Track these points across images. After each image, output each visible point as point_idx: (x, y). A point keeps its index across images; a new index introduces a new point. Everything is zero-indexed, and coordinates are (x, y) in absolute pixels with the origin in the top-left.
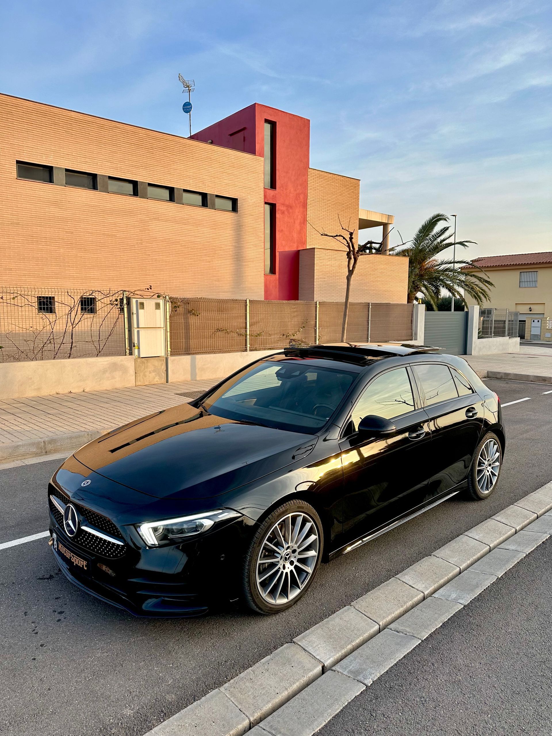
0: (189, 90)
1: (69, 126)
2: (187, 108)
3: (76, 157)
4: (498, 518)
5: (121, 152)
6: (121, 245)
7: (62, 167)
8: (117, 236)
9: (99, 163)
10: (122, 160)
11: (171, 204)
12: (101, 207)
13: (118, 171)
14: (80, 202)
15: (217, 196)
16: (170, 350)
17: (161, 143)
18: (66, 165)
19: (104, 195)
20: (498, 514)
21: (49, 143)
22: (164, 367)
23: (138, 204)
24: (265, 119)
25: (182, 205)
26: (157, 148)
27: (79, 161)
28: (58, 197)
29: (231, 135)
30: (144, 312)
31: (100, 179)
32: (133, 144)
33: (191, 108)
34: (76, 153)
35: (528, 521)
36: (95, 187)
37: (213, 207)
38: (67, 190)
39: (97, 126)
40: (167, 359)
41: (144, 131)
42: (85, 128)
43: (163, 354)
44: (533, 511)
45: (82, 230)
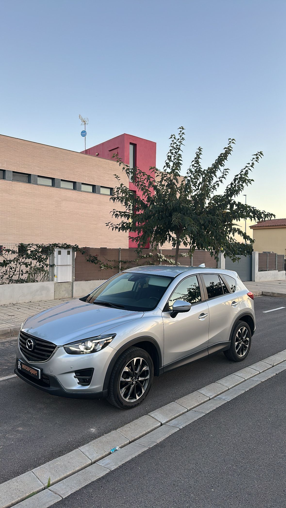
0: (85, 124)
1: (16, 147)
2: (84, 134)
3: (19, 164)
4: (251, 367)
5: (46, 161)
6: (44, 215)
7: (11, 170)
8: (42, 210)
9: (32, 168)
10: (46, 166)
11: (74, 192)
12: (32, 193)
13: (44, 172)
14: (21, 190)
15: (101, 187)
16: (75, 278)
17: (69, 156)
18: (13, 169)
19: (35, 186)
20: (252, 365)
21: (4, 157)
22: (71, 288)
23: (55, 191)
24: (130, 142)
25: (81, 192)
26: (67, 159)
27: (20, 167)
28: (8, 187)
29: (110, 151)
30: (61, 256)
31: (33, 177)
32: (52, 157)
33: (86, 134)
34: (19, 162)
35: (267, 368)
36: (29, 182)
37: (99, 193)
38: (13, 183)
39: (32, 147)
40: (73, 283)
41: (59, 150)
42: (25, 148)
43: (70, 280)
44: (270, 364)
45: (21, 206)
